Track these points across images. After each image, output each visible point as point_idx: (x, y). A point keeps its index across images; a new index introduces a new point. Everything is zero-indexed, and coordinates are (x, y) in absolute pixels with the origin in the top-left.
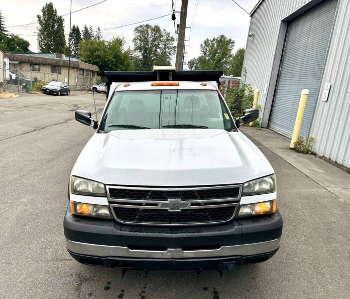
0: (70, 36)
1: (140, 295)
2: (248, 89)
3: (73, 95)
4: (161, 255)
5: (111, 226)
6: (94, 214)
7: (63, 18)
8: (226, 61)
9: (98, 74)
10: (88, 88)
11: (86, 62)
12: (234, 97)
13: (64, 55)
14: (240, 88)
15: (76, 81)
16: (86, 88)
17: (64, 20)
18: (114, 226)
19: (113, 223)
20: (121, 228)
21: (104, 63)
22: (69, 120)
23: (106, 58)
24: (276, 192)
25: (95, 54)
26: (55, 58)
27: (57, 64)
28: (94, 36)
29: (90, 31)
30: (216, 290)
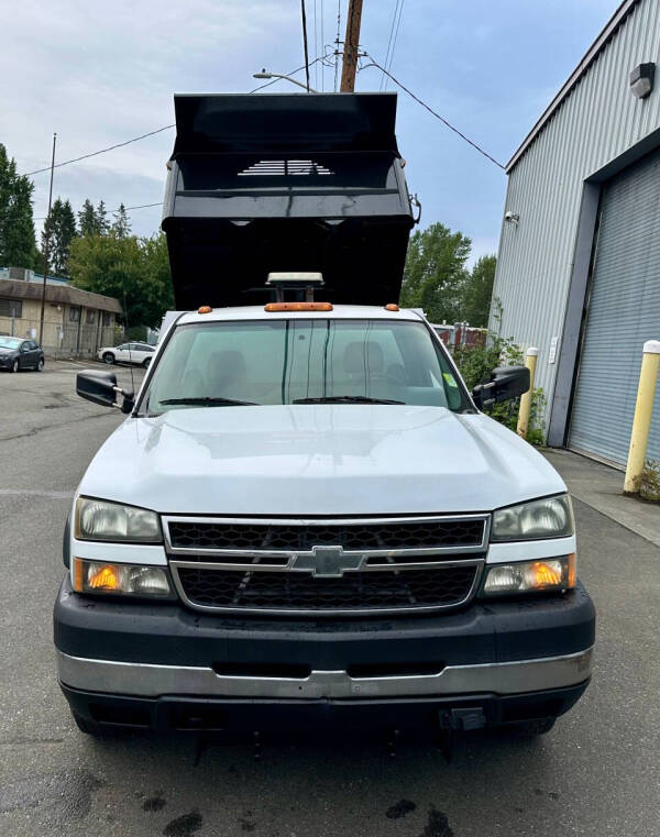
0: (47, 226)
1: (240, 820)
2: (509, 350)
3: (51, 371)
4: (297, 688)
5: (172, 616)
6: (130, 590)
7: (30, 180)
8: (449, 288)
9: (119, 320)
10: (91, 355)
11: (88, 289)
12: (473, 372)
13: (32, 272)
14: (487, 349)
15: (61, 336)
16: (86, 356)
17: (32, 187)
18: (181, 617)
19: (178, 611)
20: (197, 621)
21: (134, 291)
22: (40, 429)
23: (141, 280)
24: (574, 536)
25: (111, 268)
26: (7, 278)
27: (13, 294)
28: (108, 227)
29: (99, 215)
30: (437, 809)
